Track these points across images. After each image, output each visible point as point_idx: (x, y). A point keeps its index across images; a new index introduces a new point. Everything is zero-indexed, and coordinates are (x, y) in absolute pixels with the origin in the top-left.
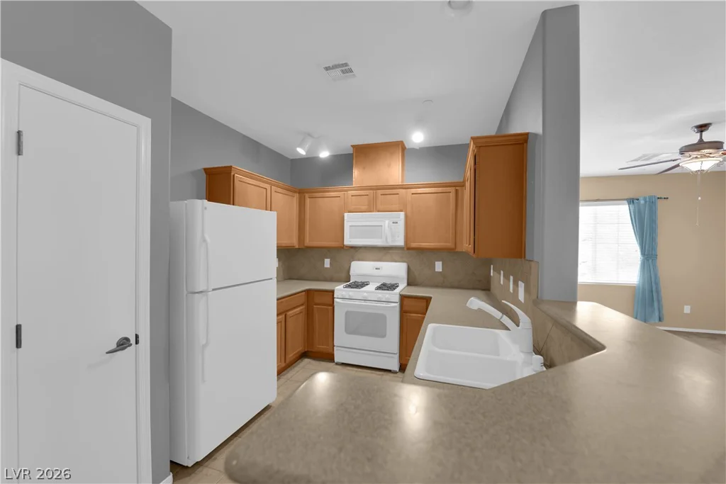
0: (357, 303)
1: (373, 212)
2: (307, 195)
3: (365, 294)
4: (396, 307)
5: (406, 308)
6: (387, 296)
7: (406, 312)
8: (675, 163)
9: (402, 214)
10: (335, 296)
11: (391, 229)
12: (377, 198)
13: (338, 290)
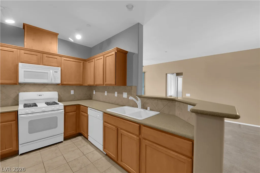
0: (38, 114)
1: (41, 65)
4: (63, 111)
6: (58, 107)
7: (67, 113)
9: (60, 68)
10: (19, 114)
11: (54, 75)
12: (43, 58)
13: (20, 110)
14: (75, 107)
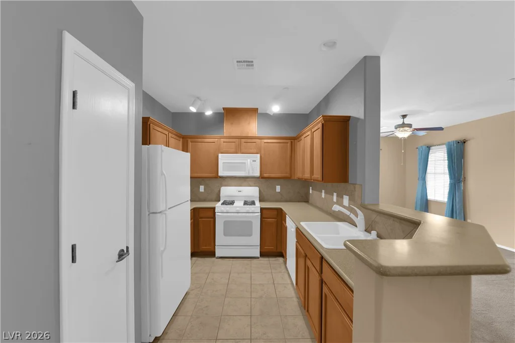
0: (232, 214)
1: (239, 153)
2: (189, 140)
3: (238, 209)
4: (259, 215)
5: (264, 216)
6: (253, 209)
7: (264, 218)
8: (392, 133)
9: (259, 155)
10: (216, 211)
11: (252, 165)
12: (241, 145)
13: (218, 207)
14: (275, 213)
